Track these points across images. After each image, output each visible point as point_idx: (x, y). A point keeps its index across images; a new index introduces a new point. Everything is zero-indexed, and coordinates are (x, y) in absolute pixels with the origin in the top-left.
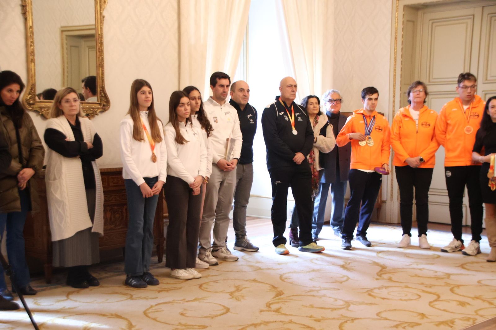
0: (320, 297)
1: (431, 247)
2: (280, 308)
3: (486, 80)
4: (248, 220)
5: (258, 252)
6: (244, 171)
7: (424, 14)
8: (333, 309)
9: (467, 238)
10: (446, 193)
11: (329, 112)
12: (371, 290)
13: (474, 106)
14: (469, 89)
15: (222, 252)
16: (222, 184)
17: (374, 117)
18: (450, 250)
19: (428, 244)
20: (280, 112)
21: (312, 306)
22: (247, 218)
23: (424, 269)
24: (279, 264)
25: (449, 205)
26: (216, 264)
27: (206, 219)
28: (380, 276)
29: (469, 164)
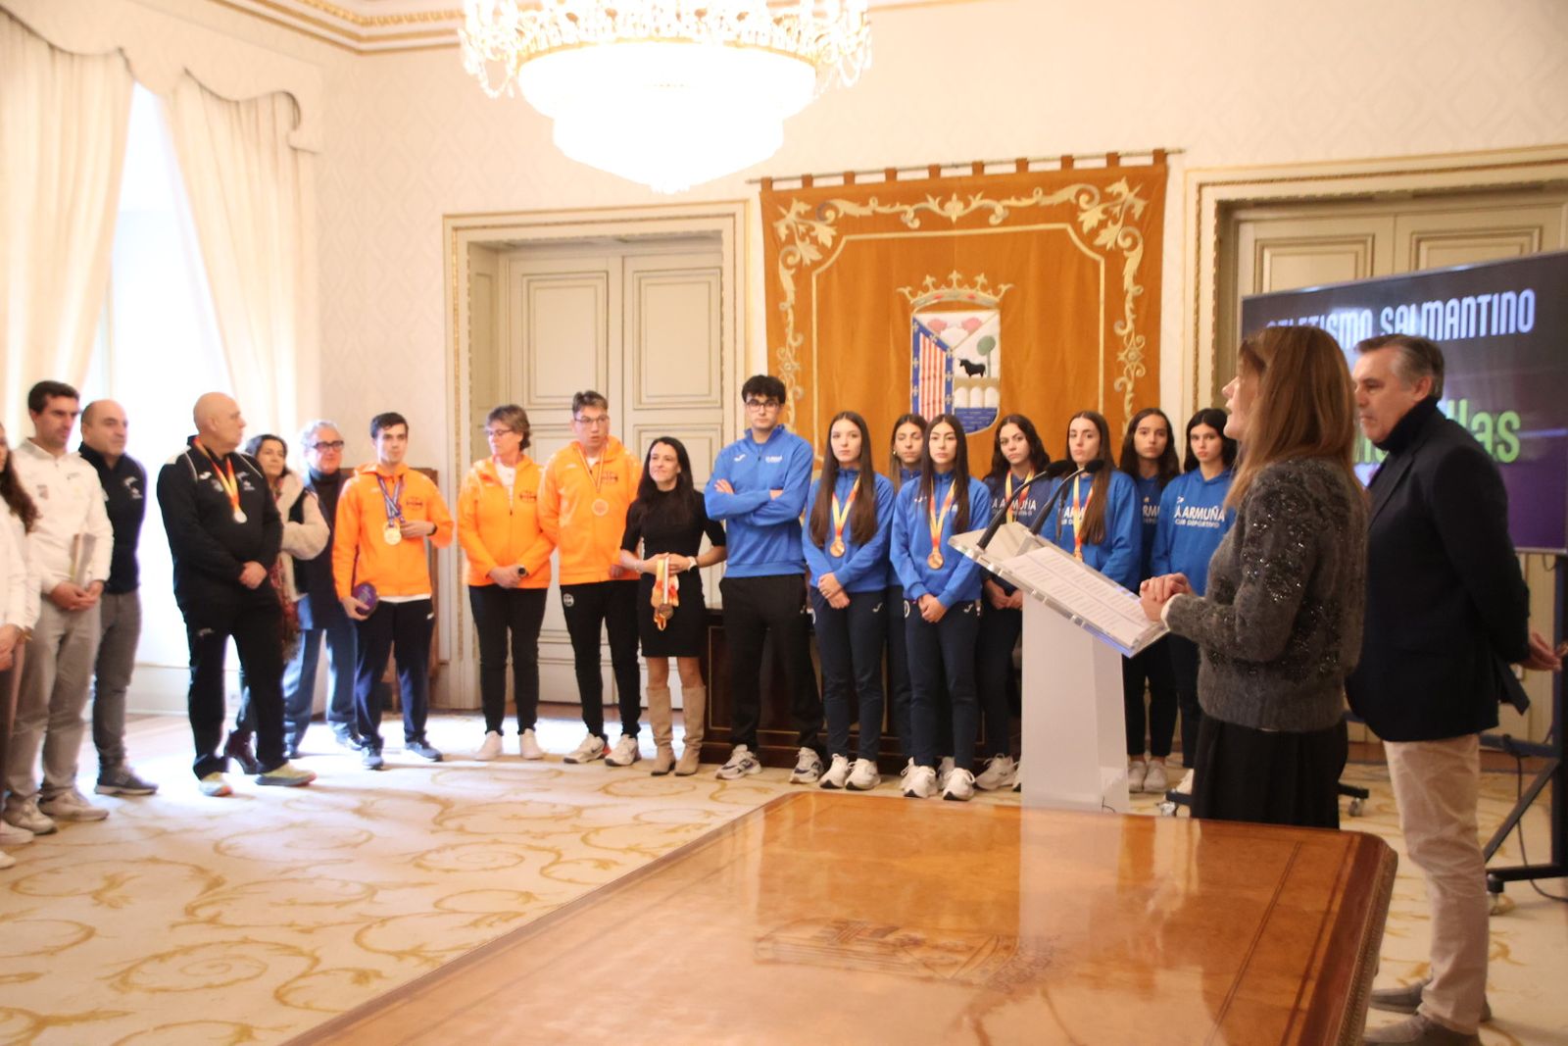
0: (311, 881)
1: (545, 754)
2: (219, 914)
3: (640, 403)
4: (130, 721)
5: (159, 795)
6: (118, 609)
7: (510, 261)
8: (340, 905)
9: (613, 729)
10: (565, 637)
11: (316, 471)
12: (422, 856)
13: (607, 459)
14: (595, 423)
15: (66, 801)
16: (63, 640)
17: (401, 477)
18: (581, 758)
19: (539, 750)
20: (200, 471)
21: (292, 903)
22: (127, 718)
23: (530, 801)
24: (211, 817)
25: (574, 662)
26: (52, 832)
27: (23, 725)
28: (440, 824)
29: (605, 577)
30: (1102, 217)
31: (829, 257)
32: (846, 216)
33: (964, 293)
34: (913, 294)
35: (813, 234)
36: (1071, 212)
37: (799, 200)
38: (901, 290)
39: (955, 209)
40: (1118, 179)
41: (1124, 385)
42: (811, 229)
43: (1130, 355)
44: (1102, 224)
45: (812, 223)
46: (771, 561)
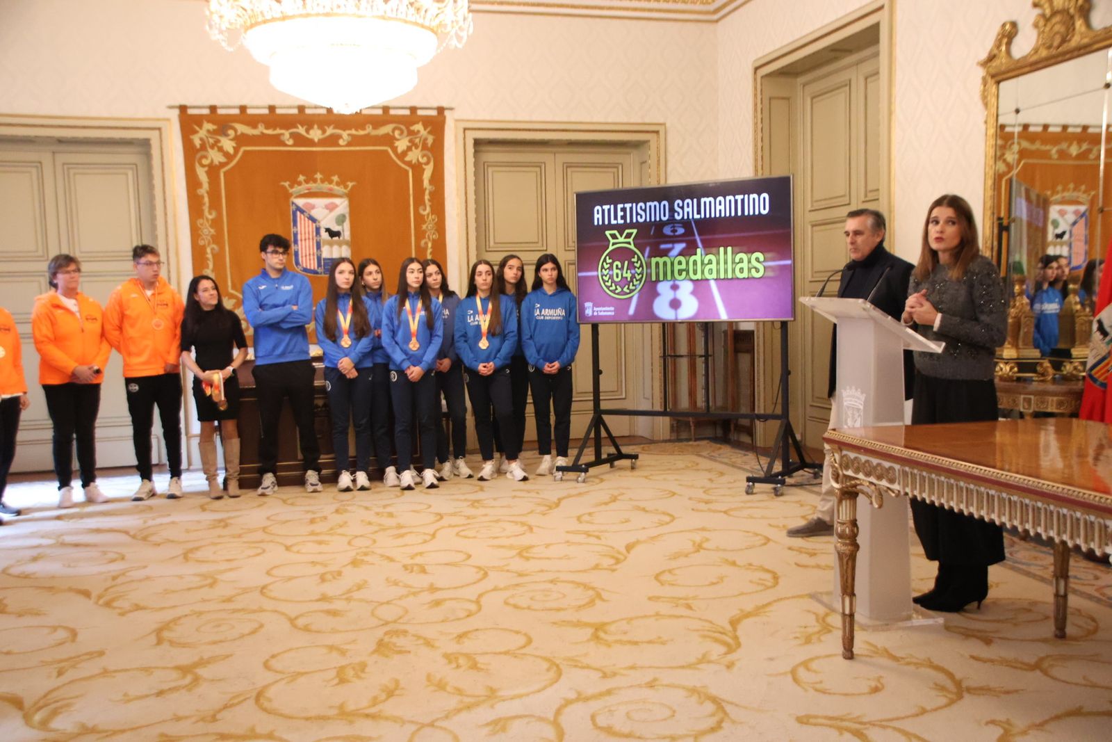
13: (160, 291)
30: (409, 144)
31: (231, 161)
32: (243, 135)
33: (325, 187)
34: (292, 187)
35: (219, 145)
36: (389, 140)
37: (208, 122)
38: (283, 183)
39: (316, 134)
40: (418, 123)
41: (426, 243)
42: (218, 141)
43: (428, 226)
44: (409, 149)
45: (219, 138)
46: (291, 352)
